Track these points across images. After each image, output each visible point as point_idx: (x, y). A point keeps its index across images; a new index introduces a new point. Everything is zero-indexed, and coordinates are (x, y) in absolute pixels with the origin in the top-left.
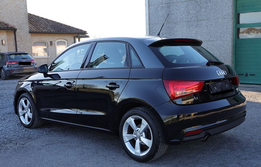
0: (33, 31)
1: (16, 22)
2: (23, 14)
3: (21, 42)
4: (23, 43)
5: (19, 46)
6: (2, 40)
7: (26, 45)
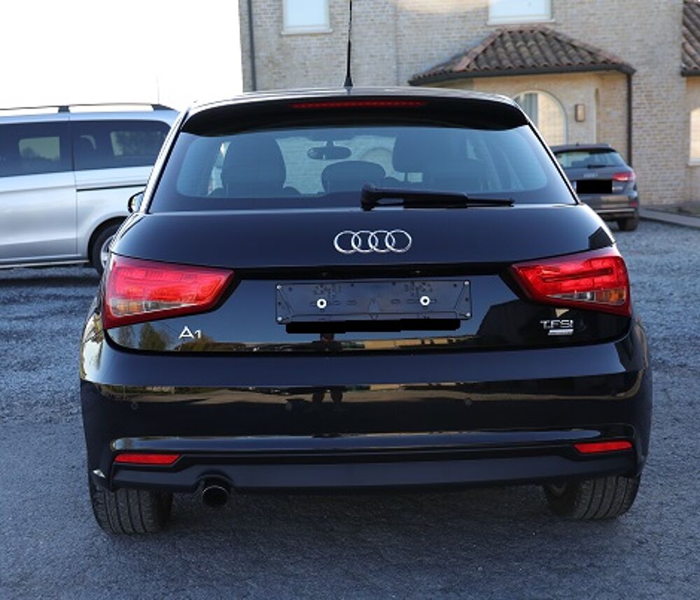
0: (695, 68)
1: (638, 41)
2: (664, 11)
3: (648, 109)
4: (655, 111)
5: (639, 122)
6: (576, 107)
7: (664, 120)
